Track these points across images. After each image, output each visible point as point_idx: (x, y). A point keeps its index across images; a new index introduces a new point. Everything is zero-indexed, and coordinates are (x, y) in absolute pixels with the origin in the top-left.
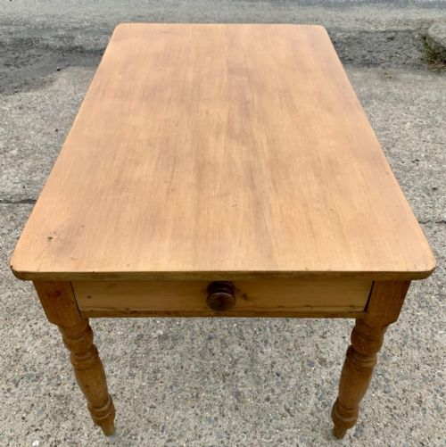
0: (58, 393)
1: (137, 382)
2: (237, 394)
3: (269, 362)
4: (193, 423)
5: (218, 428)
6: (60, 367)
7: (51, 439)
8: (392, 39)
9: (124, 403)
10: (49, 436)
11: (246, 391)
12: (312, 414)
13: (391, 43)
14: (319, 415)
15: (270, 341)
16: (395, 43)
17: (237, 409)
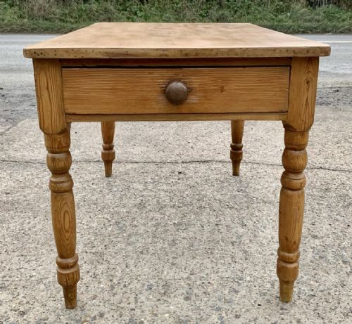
0: (93, 251)
1: (159, 245)
2: (246, 252)
3: (269, 236)
4: (210, 266)
5: (232, 268)
6: (93, 239)
7: (90, 274)
8: (338, 91)
9: (150, 256)
10: (88, 272)
11: (252, 250)
12: (312, 262)
13: (337, 93)
14: (318, 262)
15: (268, 226)
16: (341, 94)
17: (246, 259)
